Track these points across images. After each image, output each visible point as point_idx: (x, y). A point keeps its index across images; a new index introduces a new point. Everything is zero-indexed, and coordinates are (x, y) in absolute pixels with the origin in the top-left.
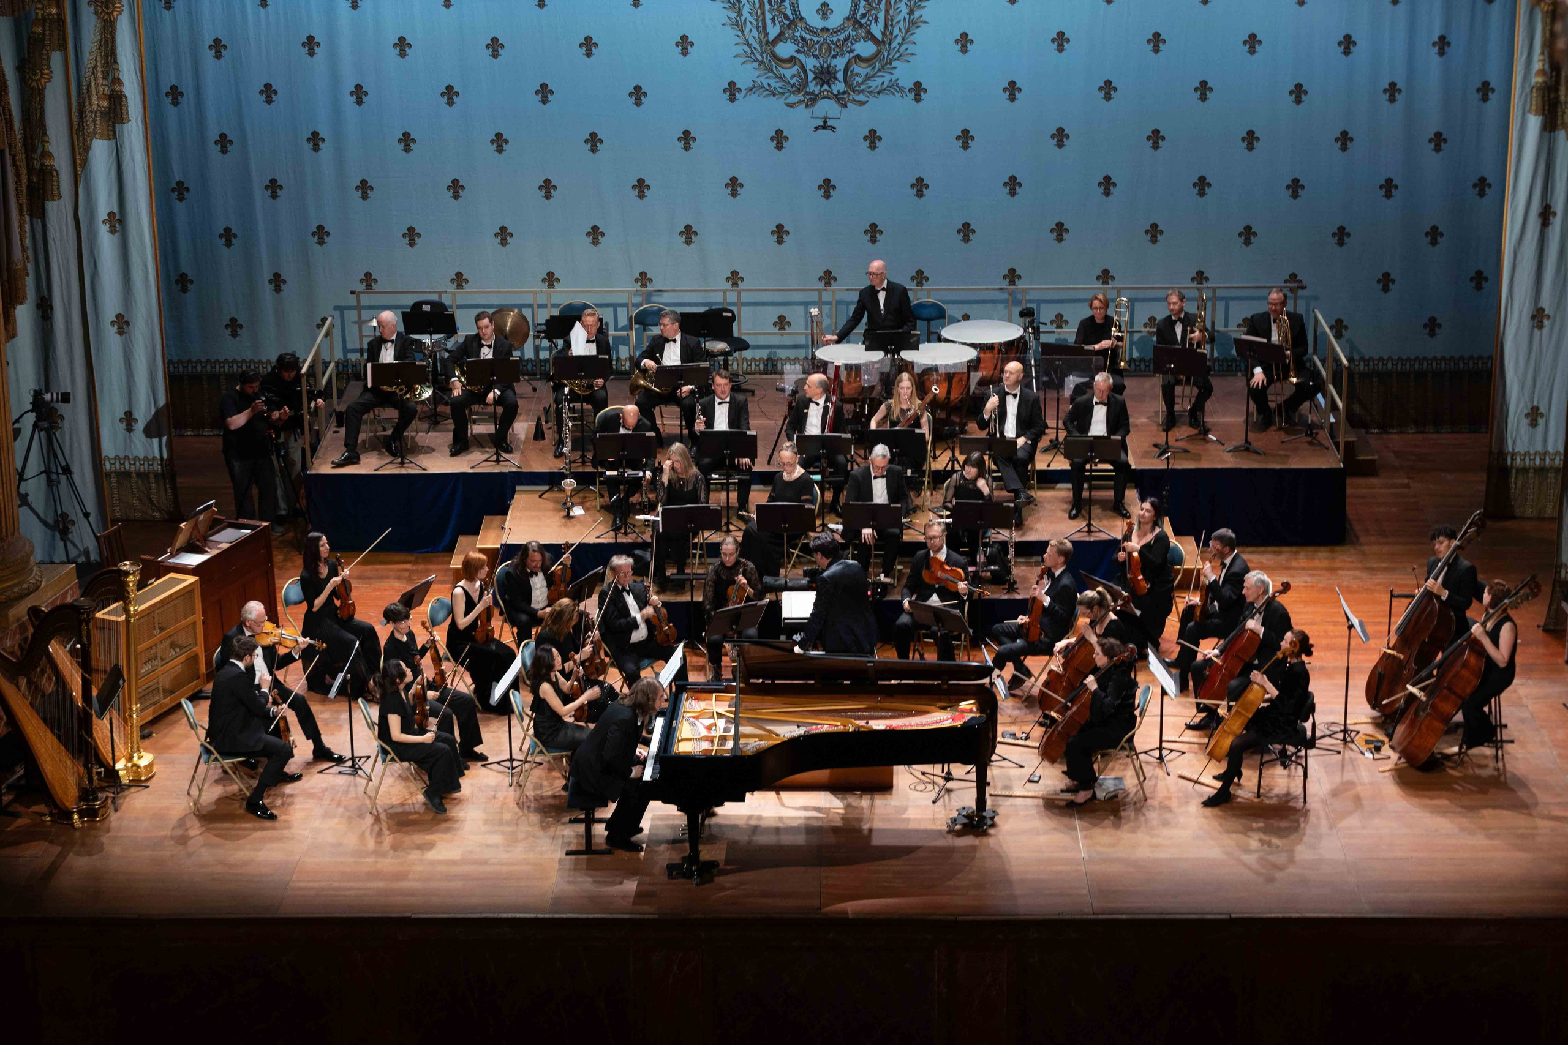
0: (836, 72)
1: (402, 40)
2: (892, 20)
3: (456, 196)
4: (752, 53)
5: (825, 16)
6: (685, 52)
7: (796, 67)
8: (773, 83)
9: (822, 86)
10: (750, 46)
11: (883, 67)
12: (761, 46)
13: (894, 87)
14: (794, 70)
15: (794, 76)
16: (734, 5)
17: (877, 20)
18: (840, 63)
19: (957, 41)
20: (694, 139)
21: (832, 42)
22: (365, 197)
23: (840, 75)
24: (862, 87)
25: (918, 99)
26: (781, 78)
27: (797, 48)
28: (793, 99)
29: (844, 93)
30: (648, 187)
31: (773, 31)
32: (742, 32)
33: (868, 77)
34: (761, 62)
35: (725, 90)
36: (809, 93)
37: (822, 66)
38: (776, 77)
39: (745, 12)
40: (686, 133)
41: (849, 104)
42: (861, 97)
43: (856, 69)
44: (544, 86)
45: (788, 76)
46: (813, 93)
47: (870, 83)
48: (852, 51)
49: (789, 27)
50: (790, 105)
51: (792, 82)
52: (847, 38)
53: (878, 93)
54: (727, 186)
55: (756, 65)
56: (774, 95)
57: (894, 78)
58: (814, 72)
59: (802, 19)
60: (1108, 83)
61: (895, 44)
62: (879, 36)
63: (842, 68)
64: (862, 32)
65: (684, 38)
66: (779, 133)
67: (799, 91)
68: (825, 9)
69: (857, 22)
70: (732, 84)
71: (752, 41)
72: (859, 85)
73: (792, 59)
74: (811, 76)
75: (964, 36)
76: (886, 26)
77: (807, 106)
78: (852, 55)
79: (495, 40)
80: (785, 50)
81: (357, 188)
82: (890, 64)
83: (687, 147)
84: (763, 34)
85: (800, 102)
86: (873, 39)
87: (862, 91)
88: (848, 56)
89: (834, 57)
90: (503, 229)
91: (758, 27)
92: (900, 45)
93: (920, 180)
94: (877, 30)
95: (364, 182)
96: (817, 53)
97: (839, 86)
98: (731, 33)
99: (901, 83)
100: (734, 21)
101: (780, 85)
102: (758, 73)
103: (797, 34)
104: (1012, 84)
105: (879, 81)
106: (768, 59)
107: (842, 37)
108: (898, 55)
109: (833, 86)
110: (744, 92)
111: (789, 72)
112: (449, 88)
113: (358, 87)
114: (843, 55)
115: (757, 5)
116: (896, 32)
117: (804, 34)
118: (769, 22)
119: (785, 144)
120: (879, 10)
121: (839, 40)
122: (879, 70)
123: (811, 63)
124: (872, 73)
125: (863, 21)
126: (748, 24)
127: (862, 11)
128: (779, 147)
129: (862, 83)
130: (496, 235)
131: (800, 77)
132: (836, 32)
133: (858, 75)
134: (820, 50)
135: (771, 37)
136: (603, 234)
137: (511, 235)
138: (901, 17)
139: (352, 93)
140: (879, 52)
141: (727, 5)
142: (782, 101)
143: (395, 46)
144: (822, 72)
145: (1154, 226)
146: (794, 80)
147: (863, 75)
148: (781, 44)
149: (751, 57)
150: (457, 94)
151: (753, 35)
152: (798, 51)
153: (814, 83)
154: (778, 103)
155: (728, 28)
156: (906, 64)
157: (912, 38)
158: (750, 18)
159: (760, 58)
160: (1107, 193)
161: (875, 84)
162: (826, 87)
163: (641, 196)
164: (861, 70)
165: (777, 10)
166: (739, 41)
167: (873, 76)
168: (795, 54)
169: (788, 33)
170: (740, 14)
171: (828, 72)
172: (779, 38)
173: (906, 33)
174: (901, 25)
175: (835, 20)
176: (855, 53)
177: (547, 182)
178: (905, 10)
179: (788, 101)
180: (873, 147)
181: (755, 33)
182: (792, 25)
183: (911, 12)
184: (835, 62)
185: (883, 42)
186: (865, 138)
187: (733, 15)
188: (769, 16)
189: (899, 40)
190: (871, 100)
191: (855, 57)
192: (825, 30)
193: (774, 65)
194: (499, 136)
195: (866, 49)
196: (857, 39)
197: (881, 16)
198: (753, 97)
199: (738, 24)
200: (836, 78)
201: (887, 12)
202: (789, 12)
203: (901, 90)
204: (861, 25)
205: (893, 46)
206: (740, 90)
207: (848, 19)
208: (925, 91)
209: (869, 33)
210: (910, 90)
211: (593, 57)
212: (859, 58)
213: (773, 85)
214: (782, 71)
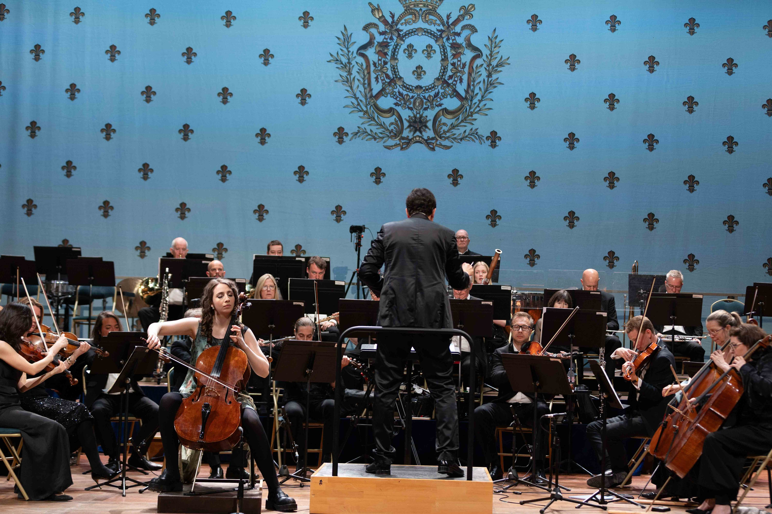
0: (427, 121)
1: (73, 86)
2: (474, 81)
3: (106, 215)
4: (359, 104)
5: (419, 77)
6: (303, 102)
7: (394, 117)
8: (375, 129)
9: (415, 133)
10: (357, 99)
11: (465, 119)
12: (366, 99)
13: (474, 135)
14: (393, 119)
15: (392, 124)
16: (345, 66)
17: (461, 81)
18: (430, 114)
19: (526, 100)
20: (307, 173)
21: (424, 97)
22: (29, 213)
23: (430, 124)
24: (448, 134)
25: (493, 145)
26: (381, 125)
27: (395, 101)
28: (391, 142)
29: (433, 139)
30: (267, 212)
31: (377, 88)
32: (351, 87)
33: (453, 127)
34: (366, 112)
35: (335, 134)
36: (403, 138)
37: (415, 117)
38: (378, 124)
39: (354, 72)
40: (301, 168)
41: (436, 148)
42: (447, 143)
43: (444, 120)
44: (186, 126)
45: (387, 124)
46: (407, 138)
47: (454, 131)
48: (440, 105)
49: (389, 84)
50: (388, 148)
51: (390, 129)
52: (437, 95)
53: (461, 139)
54: (333, 212)
55: (361, 114)
56: (375, 139)
57: (474, 127)
58: (409, 121)
59: (401, 78)
60: (651, 136)
61: (475, 100)
62: (463, 94)
63: (432, 118)
64: (449, 90)
65: (304, 91)
66: (378, 170)
67: (396, 136)
68: (419, 71)
69: (445, 82)
70: (341, 129)
71: (358, 95)
72: (445, 132)
73: (391, 111)
74: (406, 124)
75: (533, 95)
76: (469, 86)
77: (402, 149)
78: (440, 108)
79: (149, 88)
80: (386, 102)
81: (24, 206)
82: (472, 116)
83: (301, 180)
84: (368, 89)
85: (396, 145)
86: (458, 95)
87: (448, 138)
88: (437, 109)
89: (426, 109)
90: (143, 243)
91: (364, 84)
92: (480, 101)
93: (494, 212)
94: (461, 89)
95: (30, 201)
96: (411, 106)
97: (429, 133)
98: (342, 88)
99: (480, 132)
100: (345, 79)
101: (381, 130)
102: (362, 121)
103: (396, 90)
104: (572, 135)
105: (462, 130)
106: (371, 110)
107: (432, 94)
108: (478, 109)
109: (424, 133)
110: (350, 136)
111: (388, 120)
112: (108, 126)
113: (33, 123)
114: (433, 108)
115: (364, 66)
116: (477, 91)
117: (401, 90)
118: (373, 80)
119: (382, 179)
120: (463, 73)
121: (430, 96)
122: (462, 121)
123: (406, 114)
124: (456, 123)
125: (450, 81)
126: (356, 81)
127: (449, 73)
128: (378, 181)
129: (448, 131)
130: (137, 248)
131: (397, 125)
132: (427, 89)
133: (444, 124)
134: (414, 103)
135: (374, 93)
136: (226, 250)
137: (149, 248)
138: (481, 79)
139: (27, 128)
140: (462, 106)
141: (339, 66)
142: (381, 144)
143: (67, 91)
144: (415, 122)
145: (691, 256)
146: (392, 127)
147: (449, 124)
148: (383, 98)
149: (357, 108)
150: (114, 131)
151: (359, 89)
152: (396, 104)
153: (408, 130)
154: (378, 146)
155: (340, 84)
156: (483, 117)
157: (489, 96)
158: (358, 77)
159: (365, 109)
160: (651, 227)
161: (458, 132)
162: (418, 133)
163: (261, 219)
164: (447, 120)
165: (380, 71)
166: (348, 94)
167: (457, 126)
168: (394, 106)
169: (389, 89)
170: (350, 73)
171: (421, 122)
172: (381, 93)
173: (486, 90)
174: (481, 85)
175: (427, 80)
176: (443, 107)
177: (183, 205)
178: (484, 74)
179: (386, 144)
180: (455, 183)
181: (361, 88)
182: (392, 82)
183: (489, 75)
184: (426, 113)
185: (466, 98)
186: (449, 176)
187: (345, 74)
188: (373, 76)
189: (479, 97)
190: (455, 144)
191: (443, 110)
192: (419, 87)
193: (376, 115)
194: (146, 165)
195: (452, 103)
196: (444, 96)
197: (465, 77)
198: (358, 140)
199: (348, 81)
200: (426, 127)
201: (470, 74)
202: (390, 73)
203: (480, 137)
204: (448, 85)
205: (474, 102)
206: (347, 134)
207: (438, 79)
208: (500, 138)
209: (455, 91)
210: (488, 138)
211: (228, 104)
212: (446, 111)
213: (375, 131)
214: (382, 119)
